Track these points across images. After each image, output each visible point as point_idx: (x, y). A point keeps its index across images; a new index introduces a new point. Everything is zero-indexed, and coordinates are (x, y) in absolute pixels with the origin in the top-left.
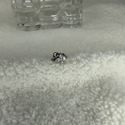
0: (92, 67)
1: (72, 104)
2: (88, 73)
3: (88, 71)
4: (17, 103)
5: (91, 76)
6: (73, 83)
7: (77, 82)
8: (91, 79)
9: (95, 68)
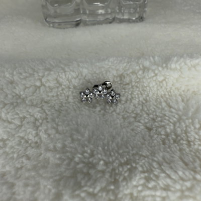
0: (168, 77)
1: (139, 129)
2: (161, 85)
3: (161, 82)
4: (60, 123)
5: (167, 89)
6: (139, 98)
7: (144, 96)
8: (167, 93)
9: (172, 78)
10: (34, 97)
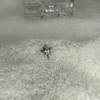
10: (26, 59)
